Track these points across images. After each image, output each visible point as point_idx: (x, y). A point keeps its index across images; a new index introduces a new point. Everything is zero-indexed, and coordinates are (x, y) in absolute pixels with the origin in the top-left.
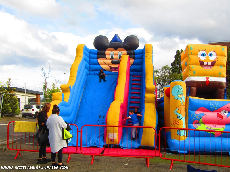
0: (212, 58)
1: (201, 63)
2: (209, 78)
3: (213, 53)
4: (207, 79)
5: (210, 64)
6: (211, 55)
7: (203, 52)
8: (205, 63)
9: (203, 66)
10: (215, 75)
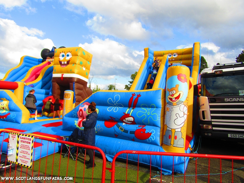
0: (68, 58)
1: (60, 63)
2: (63, 74)
3: (69, 54)
4: (62, 75)
5: (66, 63)
6: (68, 56)
7: (63, 54)
8: (63, 63)
9: (62, 65)
10: (68, 72)
